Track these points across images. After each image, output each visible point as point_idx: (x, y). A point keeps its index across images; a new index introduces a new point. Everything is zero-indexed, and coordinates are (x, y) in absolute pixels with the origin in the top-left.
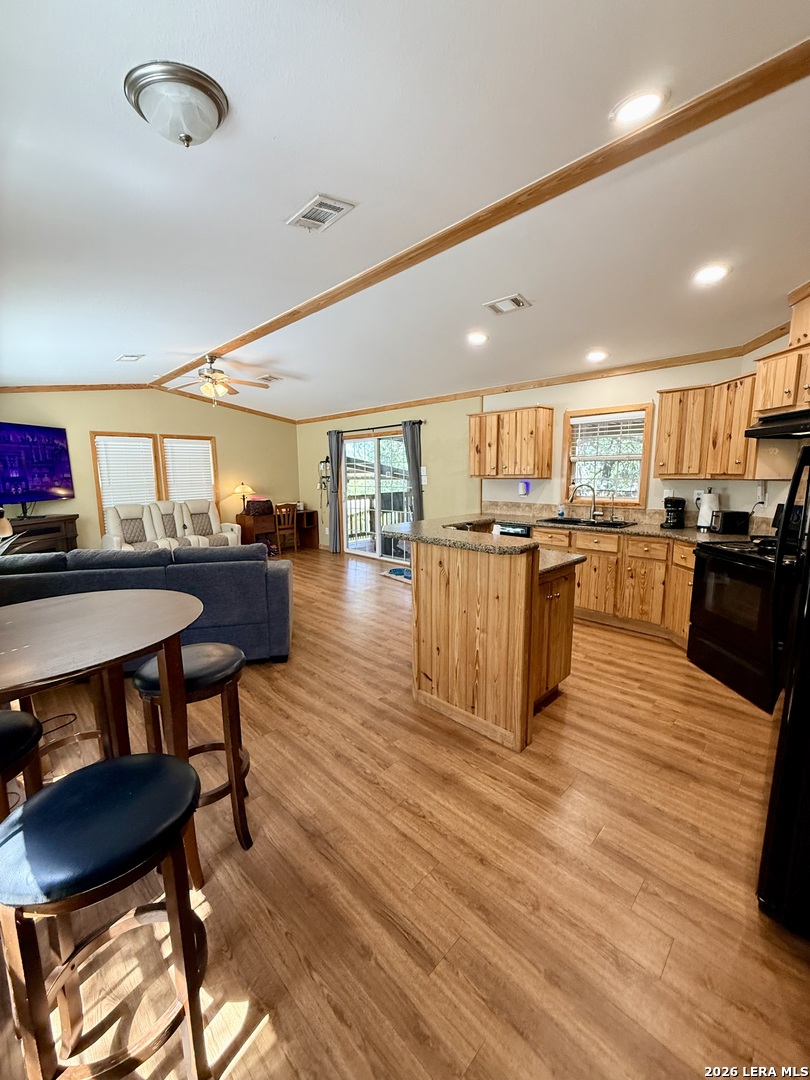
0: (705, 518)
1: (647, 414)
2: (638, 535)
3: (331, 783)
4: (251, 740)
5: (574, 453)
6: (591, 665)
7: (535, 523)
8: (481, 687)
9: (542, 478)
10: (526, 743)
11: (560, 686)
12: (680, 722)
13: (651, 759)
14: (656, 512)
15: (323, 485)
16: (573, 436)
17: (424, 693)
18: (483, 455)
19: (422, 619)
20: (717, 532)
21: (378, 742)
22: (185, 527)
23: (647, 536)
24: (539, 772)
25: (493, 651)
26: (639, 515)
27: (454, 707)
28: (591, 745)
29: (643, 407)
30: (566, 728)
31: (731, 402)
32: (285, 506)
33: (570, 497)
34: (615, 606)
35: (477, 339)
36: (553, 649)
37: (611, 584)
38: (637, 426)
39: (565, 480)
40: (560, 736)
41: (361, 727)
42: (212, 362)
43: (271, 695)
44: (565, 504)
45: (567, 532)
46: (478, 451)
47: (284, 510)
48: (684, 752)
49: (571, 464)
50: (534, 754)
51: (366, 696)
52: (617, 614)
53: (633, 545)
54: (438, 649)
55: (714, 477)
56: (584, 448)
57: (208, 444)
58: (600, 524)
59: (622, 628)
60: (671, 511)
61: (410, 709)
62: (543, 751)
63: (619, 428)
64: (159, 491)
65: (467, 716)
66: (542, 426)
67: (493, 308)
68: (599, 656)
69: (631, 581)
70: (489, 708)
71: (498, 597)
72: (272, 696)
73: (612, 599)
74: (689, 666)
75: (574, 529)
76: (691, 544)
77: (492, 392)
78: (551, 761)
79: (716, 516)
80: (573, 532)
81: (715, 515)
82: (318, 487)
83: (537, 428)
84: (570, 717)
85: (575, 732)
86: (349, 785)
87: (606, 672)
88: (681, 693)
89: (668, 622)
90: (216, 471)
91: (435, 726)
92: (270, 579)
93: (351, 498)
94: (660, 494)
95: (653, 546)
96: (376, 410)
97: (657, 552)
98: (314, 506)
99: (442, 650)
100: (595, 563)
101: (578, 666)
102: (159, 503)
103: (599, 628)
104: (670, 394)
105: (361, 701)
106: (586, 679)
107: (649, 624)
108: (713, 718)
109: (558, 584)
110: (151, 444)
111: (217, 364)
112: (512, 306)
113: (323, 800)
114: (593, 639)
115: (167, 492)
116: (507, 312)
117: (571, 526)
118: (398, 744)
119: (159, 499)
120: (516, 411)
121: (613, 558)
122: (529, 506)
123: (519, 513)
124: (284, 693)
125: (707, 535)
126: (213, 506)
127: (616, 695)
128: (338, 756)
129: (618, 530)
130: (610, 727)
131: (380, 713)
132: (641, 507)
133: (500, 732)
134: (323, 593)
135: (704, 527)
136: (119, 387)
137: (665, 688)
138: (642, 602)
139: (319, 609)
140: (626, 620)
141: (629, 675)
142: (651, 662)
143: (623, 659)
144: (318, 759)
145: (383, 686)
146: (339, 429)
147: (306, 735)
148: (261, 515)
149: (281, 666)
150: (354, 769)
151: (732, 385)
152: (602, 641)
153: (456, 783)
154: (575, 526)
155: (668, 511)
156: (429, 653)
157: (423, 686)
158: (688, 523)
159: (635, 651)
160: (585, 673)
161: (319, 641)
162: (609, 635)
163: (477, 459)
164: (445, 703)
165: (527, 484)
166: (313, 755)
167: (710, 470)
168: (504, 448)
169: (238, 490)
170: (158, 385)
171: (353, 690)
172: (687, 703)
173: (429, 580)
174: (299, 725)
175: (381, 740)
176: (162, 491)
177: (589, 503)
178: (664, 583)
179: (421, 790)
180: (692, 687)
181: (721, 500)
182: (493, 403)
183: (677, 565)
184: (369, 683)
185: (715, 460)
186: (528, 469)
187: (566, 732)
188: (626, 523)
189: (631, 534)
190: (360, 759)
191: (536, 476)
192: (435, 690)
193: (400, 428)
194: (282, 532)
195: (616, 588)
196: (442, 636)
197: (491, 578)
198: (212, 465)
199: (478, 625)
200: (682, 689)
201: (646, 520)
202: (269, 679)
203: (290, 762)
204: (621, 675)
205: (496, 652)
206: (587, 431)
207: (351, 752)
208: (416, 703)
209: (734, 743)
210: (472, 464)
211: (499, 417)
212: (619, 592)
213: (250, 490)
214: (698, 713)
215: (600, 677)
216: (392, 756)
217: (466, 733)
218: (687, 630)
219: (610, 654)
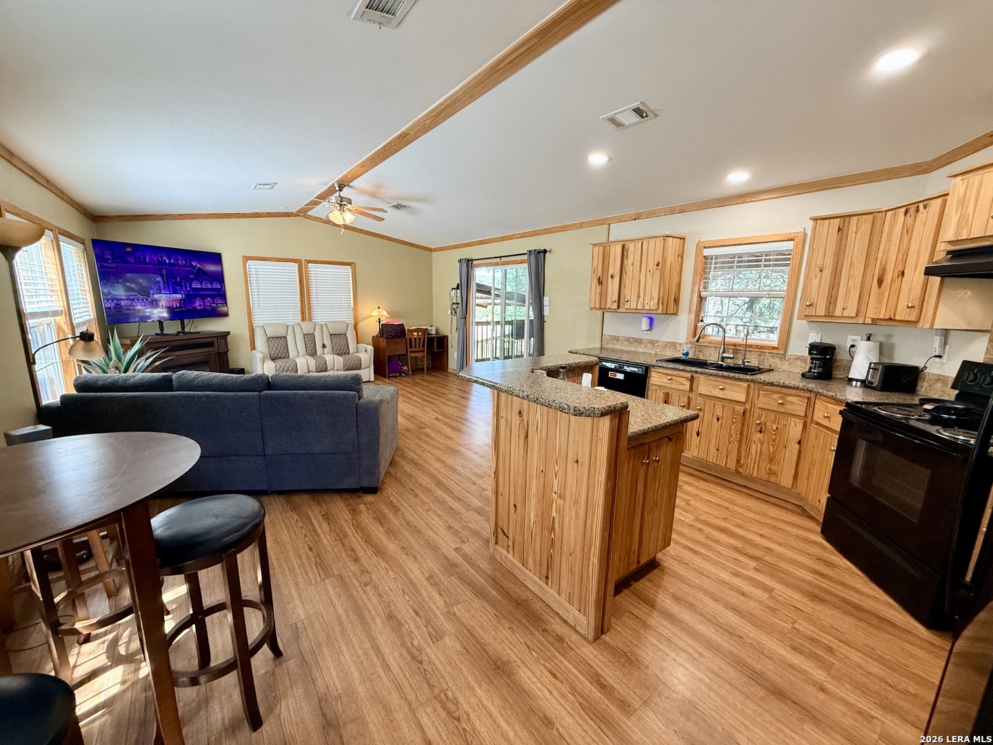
0: (859, 369)
1: (796, 246)
2: (772, 384)
3: (372, 654)
4: (311, 584)
5: (705, 288)
6: (700, 530)
7: (654, 363)
8: (556, 558)
9: (666, 314)
10: (602, 629)
11: (659, 555)
12: (802, 626)
13: (756, 677)
14: (798, 358)
15: (454, 311)
16: (705, 268)
17: (500, 549)
18: (604, 287)
19: (501, 471)
20: (875, 389)
21: (437, 604)
22: (324, 346)
23: (782, 386)
24: (610, 674)
25: (570, 521)
26: (777, 360)
27: (528, 572)
28: (681, 644)
29: (792, 236)
30: (655, 614)
31: (908, 231)
32: (417, 330)
33: (697, 335)
34: (738, 461)
35: (598, 159)
36: (648, 517)
37: (736, 437)
38: (781, 259)
39: (693, 316)
40: (646, 625)
41: (426, 583)
42: (340, 190)
43: (350, 530)
44: (691, 343)
45: (689, 375)
46: (600, 282)
47: (415, 334)
48: (802, 672)
49: (701, 299)
50: (608, 646)
51: (442, 543)
52: (740, 470)
53: (764, 395)
54: (515, 506)
55: (875, 321)
56: (718, 282)
57: (348, 269)
58: (729, 369)
59: (745, 487)
60: (816, 359)
61: (484, 565)
62: (620, 645)
63: (761, 261)
64: (303, 313)
65: (540, 586)
66: (671, 256)
67: (612, 120)
68: (712, 520)
69: (760, 436)
70: (564, 583)
71: (577, 461)
72: (349, 533)
73: (735, 453)
74: (821, 545)
75: (696, 372)
76: (837, 401)
77: (620, 220)
78: (628, 660)
79: (875, 369)
80: (695, 375)
81: (873, 368)
82: (449, 313)
83: (664, 259)
84: (664, 600)
85: (665, 623)
86: (391, 661)
87: (717, 542)
88: (809, 583)
89: (802, 485)
90: (355, 295)
91: (505, 592)
92: (360, 410)
93: (478, 324)
94: (804, 337)
95: (789, 398)
96: (504, 239)
97: (794, 407)
98: (445, 331)
99: (519, 506)
100: (719, 412)
101: (685, 530)
102: (303, 324)
103: (718, 484)
104: (827, 221)
105: (434, 548)
106: (690, 549)
107: (778, 486)
108: (847, 624)
109: (658, 448)
110: (297, 267)
111: (346, 193)
112: (635, 118)
113: (356, 675)
114: (709, 497)
115: (310, 313)
116: (630, 126)
117: (694, 369)
118: (459, 610)
119: (303, 320)
120: (642, 240)
121: (740, 409)
122: (652, 342)
123: (641, 349)
124: (362, 530)
125: (860, 391)
126: (351, 327)
127: (724, 575)
128: (391, 617)
129: (748, 377)
130: (710, 620)
131: (450, 567)
132: (781, 350)
133: (572, 613)
134: (437, 419)
135: (857, 380)
136: (269, 215)
137: (790, 574)
138: (771, 460)
139: (427, 435)
140: (749, 478)
141: (744, 549)
142: (776, 535)
143: (739, 526)
144: (368, 616)
145: (464, 533)
146: (470, 258)
147: (366, 585)
148: (394, 337)
149: (369, 498)
150: (402, 637)
151: (912, 209)
152: (719, 501)
153: (509, 676)
154: (699, 370)
155: (812, 359)
156: (506, 509)
157: (500, 542)
158: (838, 374)
159: (757, 517)
160: (692, 540)
161: (415, 472)
162: (727, 494)
163: (598, 291)
164: (520, 565)
165: (651, 320)
166: (366, 612)
167: (871, 314)
168: (627, 280)
169: (374, 313)
170: (303, 213)
171: (431, 534)
172: (814, 597)
173: (508, 429)
174: (364, 571)
175: (441, 603)
176: (306, 311)
177: (718, 343)
178: (799, 443)
179: (466, 678)
180: (822, 575)
181: (882, 349)
182: (619, 232)
183: (817, 423)
184: (450, 528)
185: (880, 302)
186: (652, 304)
187: (655, 620)
188: (760, 369)
189: (764, 383)
190: (412, 625)
191: (660, 311)
192: (511, 548)
193: (525, 257)
194: (414, 355)
195: (740, 442)
196: (519, 492)
197: (571, 439)
198: (351, 289)
199: (555, 489)
200: (809, 577)
201: (785, 366)
202: (354, 512)
203: (339, 619)
204: (736, 549)
205: (573, 523)
206: (723, 263)
207: (406, 614)
208: (493, 559)
209: (875, 668)
210: (593, 296)
211: (623, 247)
212: (744, 446)
213: (385, 313)
214: (829, 616)
215: (708, 548)
216: (448, 627)
217: (537, 606)
218: (824, 501)
219: (725, 519)
